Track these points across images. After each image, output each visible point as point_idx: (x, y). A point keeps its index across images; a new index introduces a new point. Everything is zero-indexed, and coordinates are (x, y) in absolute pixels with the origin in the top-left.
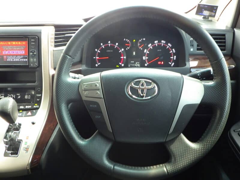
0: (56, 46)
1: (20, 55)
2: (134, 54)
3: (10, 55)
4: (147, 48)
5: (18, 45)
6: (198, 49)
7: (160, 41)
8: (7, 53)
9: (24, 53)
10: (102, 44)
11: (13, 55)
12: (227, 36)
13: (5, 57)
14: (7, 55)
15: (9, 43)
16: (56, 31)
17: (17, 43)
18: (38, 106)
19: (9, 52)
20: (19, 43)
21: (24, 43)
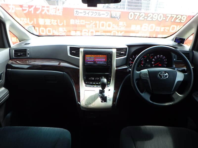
0: (117, 57)
1: (103, 61)
2: (148, 61)
3: (99, 61)
4: (154, 58)
5: (102, 57)
6: (177, 60)
7: (160, 55)
8: (97, 60)
9: (105, 60)
10: (133, 56)
11: (100, 61)
12: (190, 54)
13: (96, 62)
14: (97, 61)
15: (99, 56)
16: (117, 51)
17: (102, 56)
18: (109, 83)
19: (98, 60)
20: (103, 56)
21: (105, 56)
